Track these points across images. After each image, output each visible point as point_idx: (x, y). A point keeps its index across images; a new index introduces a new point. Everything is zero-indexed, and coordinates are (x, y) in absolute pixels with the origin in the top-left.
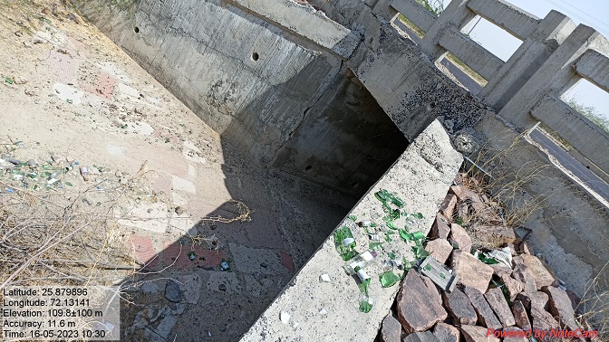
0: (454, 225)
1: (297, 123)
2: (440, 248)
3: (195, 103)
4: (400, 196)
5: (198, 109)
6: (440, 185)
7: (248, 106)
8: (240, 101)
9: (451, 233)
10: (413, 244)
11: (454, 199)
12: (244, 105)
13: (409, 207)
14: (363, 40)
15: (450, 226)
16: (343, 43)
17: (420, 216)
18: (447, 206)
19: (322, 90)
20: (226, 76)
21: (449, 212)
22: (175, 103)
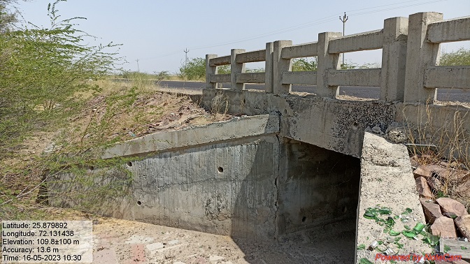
0: (439, 200)
1: (275, 193)
2: (443, 225)
3: (201, 225)
4: (383, 205)
5: (205, 229)
6: (405, 177)
7: (236, 204)
8: (229, 205)
9: (441, 208)
10: (421, 237)
11: (423, 180)
12: (233, 206)
13: (396, 210)
14: (280, 115)
15: (437, 203)
16: (269, 125)
17: (409, 210)
18: (422, 189)
19: (277, 162)
20: (210, 195)
21: (427, 192)
22: (189, 234)
